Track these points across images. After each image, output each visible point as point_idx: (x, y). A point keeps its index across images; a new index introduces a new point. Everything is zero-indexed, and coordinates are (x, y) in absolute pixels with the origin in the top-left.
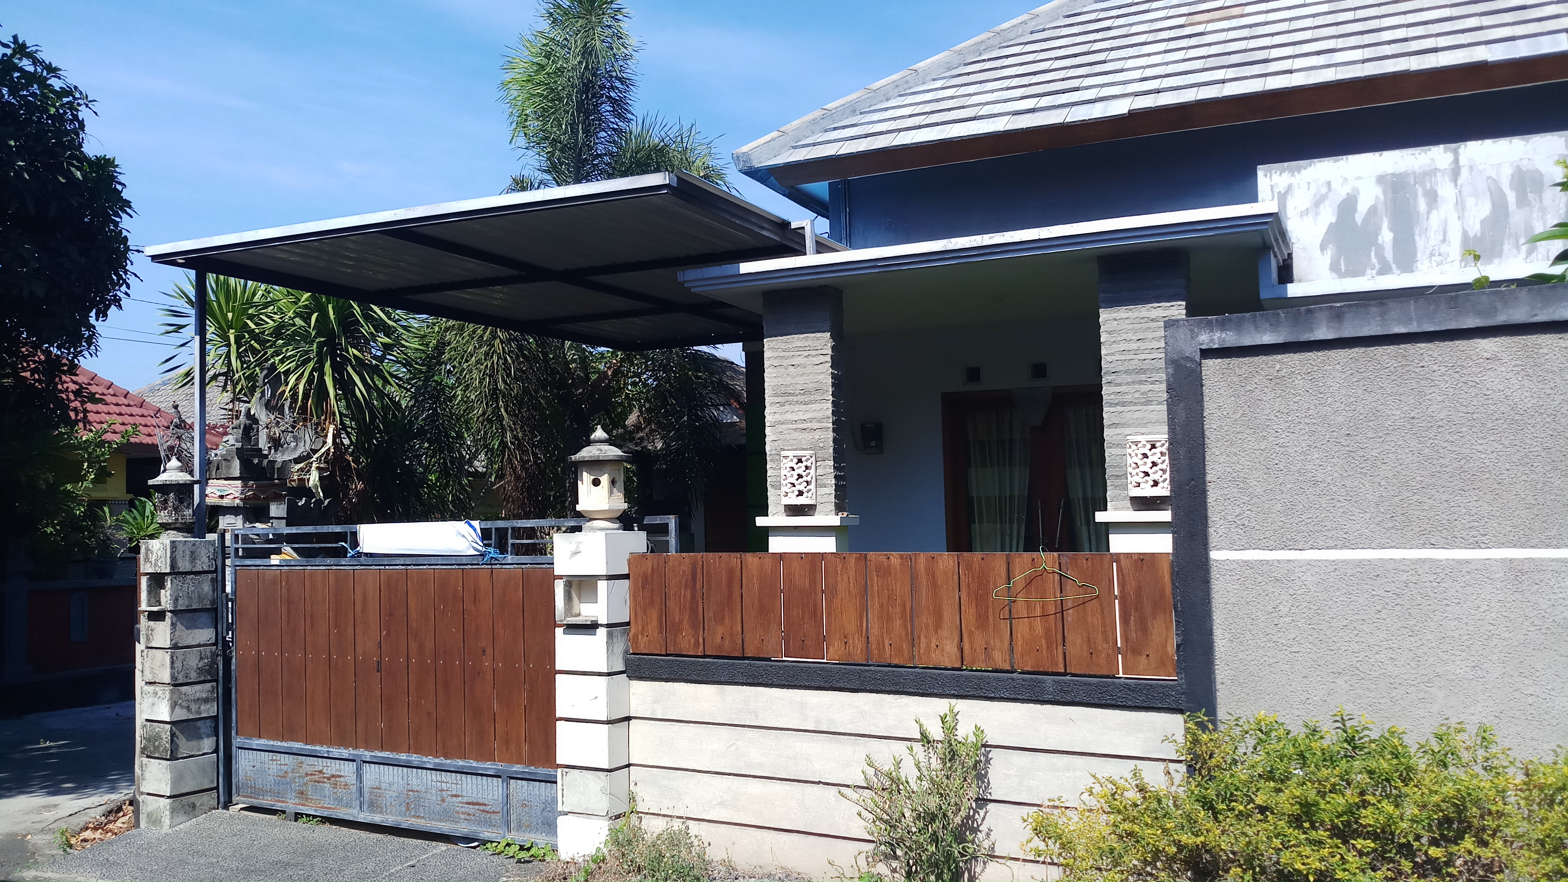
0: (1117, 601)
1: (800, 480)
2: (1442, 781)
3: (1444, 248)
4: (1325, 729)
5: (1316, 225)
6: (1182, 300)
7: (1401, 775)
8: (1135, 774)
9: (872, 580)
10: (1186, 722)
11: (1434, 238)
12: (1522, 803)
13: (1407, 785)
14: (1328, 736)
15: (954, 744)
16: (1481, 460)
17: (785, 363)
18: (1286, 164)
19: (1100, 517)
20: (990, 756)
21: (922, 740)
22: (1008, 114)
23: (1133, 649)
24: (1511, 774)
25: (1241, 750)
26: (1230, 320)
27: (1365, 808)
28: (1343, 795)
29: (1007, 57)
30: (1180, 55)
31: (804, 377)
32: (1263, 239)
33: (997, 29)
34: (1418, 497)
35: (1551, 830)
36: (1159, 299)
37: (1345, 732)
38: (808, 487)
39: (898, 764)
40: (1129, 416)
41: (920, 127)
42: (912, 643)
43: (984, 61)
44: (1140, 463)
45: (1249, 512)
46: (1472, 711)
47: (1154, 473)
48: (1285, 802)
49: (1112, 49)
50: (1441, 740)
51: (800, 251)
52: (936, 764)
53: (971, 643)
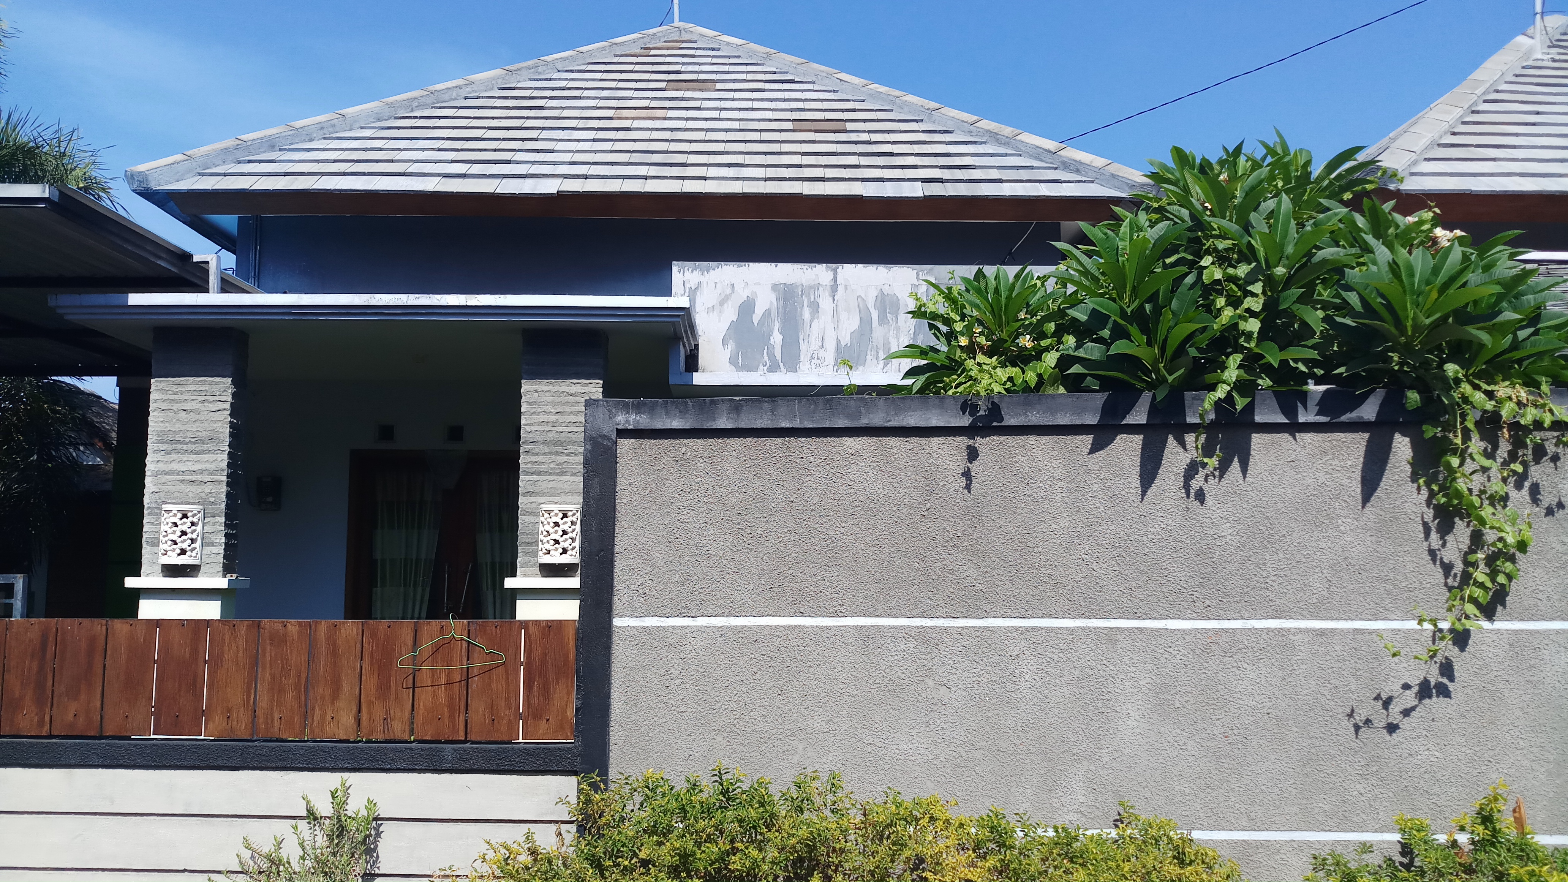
0: (522, 667)
1: (184, 537)
2: (799, 825)
3: (822, 354)
4: (704, 783)
5: (719, 321)
6: (600, 379)
7: (766, 822)
8: (527, 838)
9: (264, 650)
10: (579, 783)
11: (815, 344)
12: (860, 840)
13: (770, 831)
14: (706, 790)
15: (343, 819)
16: (843, 541)
17: (175, 407)
18: (697, 263)
19: (510, 583)
20: (381, 830)
21: (308, 817)
22: (439, 175)
23: (535, 714)
24: (852, 815)
25: (629, 808)
26: (645, 404)
27: (734, 855)
28: (717, 844)
29: (440, 118)
30: (607, 146)
31: (197, 424)
32: (675, 330)
33: (431, 88)
34: (792, 571)
35: (879, 862)
36: (578, 376)
37: (722, 785)
38: (193, 546)
39: (279, 844)
40: (544, 485)
41: (345, 174)
42: (305, 715)
43: (416, 117)
44: (551, 531)
45: (650, 582)
46: (825, 761)
47: (564, 541)
48: (666, 854)
49: (544, 129)
50: (800, 787)
51: (204, 288)
52: (321, 840)
53: (370, 713)
